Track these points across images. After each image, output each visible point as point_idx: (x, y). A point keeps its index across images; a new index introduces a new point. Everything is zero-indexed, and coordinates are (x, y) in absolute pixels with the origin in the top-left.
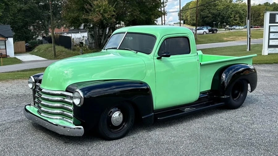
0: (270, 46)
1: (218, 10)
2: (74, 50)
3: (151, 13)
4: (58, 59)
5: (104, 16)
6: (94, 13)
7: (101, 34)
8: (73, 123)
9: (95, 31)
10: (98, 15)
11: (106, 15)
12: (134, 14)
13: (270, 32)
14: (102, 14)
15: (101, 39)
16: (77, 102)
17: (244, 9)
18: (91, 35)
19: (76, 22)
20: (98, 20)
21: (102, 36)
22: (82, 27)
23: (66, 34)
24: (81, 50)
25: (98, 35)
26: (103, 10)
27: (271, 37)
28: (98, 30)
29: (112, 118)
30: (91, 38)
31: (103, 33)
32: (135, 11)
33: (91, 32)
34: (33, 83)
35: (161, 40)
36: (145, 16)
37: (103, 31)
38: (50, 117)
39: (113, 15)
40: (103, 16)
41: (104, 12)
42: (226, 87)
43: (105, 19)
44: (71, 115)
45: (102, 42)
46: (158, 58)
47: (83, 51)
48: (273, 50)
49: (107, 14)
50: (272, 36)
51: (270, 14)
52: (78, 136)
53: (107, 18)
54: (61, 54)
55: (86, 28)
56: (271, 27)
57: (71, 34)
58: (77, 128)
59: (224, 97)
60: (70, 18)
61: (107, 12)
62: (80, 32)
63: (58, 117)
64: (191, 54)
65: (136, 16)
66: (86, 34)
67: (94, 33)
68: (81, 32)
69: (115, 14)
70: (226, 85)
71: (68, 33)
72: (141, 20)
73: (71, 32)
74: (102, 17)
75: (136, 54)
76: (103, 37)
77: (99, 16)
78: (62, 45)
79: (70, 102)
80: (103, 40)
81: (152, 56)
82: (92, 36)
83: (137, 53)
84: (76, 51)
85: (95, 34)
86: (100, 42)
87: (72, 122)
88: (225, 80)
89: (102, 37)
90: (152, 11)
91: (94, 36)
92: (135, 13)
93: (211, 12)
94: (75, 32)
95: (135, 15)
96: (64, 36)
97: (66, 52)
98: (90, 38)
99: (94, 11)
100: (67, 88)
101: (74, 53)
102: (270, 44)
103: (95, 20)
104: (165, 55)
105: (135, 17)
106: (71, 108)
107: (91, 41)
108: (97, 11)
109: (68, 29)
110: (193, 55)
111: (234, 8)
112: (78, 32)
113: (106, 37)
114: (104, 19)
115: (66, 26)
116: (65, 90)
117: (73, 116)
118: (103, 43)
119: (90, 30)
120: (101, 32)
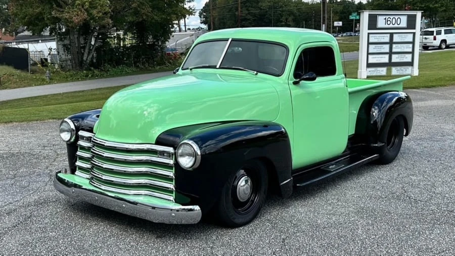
0: (369, 65)
1: (261, 9)
2: (33, 72)
3: (170, 10)
4: (6, 88)
5: (91, 14)
6: (73, 8)
7: (82, 44)
8: (175, 200)
9: (72, 38)
10: (81, 11)
11: (94, 12)
12: (143, 11)
13: (369, 43)
14: (86, 10)
15: (83, 54)
16: (186, 162)
17: (299, 9)
18: (64, 45)
19: (37, 23)
20: (81, 21)
21: (84, 48)
22: (47, 33)
23: (15, 44)
24: (48, 72)
25: (77, 45)
26: (88, 4)
27: (370, 51)
28: (77, 38)
29: (238, 188)
30: (65, 52)
31: (86, 43)
32: (144, 7)
33: (63, 41)
34: (71, 131)
35: (298, 52)
36: (161, 15)
37: (85, 39)
38: (123, 191)
39: (106, 13)
40: (89, 14)
41: (90, 7)
42: (379, 129)
43: (93, 18)
44: (171, 186)
45: (85, 58)
46: (295, 83)
47: (51, 74)
48: (373, 71)
49: (97, 10)
50: (372, 49)
51: (369, 15)
52: (186, 223)
53: (97, 16)
54: (9, 80)
55: (53, 34)
56: (370, 35)
57: (27, 45)
58: (184, 209)
59: (377, 145)
60: (26, 16)
61: (96, 8)
62: (40, 41)
63: (143, 192)
64: (337, 75)
65: (146, 15)
66: (53, 45)
67: (70, 42)
68: (42, 40)
69: (110, 10)
70: (379, 125)
71: (18, 43)
72: (153, 21)
73: (24, 40)
74: (87, 15)
75: (255, 76)
76: (87, 50)
77: (82, 14)
78: (8, 64)
79: (168, 164)
80: (86, 55)
81: (286, 78)
82: (66, 48)
83: (256, 74)
84: (37, 75)
85: (72, 44)
86: (82, 58)
87: (172, 198)
88: (378, 117)
89: (84, 51)
90: (172, 8)
91: (69, 49)
92: (144, 9)
93: (252, 13)
94: (32, 40)
95: (143, 14)
96: (12, 48)
97: (19, 76)
98: (61, 52)
99: (73, 5)
100: (158, 138)
101: (34, 77)
102: (370, 61)
103: (76, 20)
104: (307, 78)
105: (144, 17)
106: (171, 173)
107: (63, 57)
108: (79, 4)
109: (10, 35)
110: (339, 77)
111: (285, 6)
112: (37, 41)
113: (91, 50)
114: (91, 19)
115: (6, 30)
116: (154, 143)
117: (174, 189)
118: (87, 59)
119: (61, 37)
120: (82, 42)
